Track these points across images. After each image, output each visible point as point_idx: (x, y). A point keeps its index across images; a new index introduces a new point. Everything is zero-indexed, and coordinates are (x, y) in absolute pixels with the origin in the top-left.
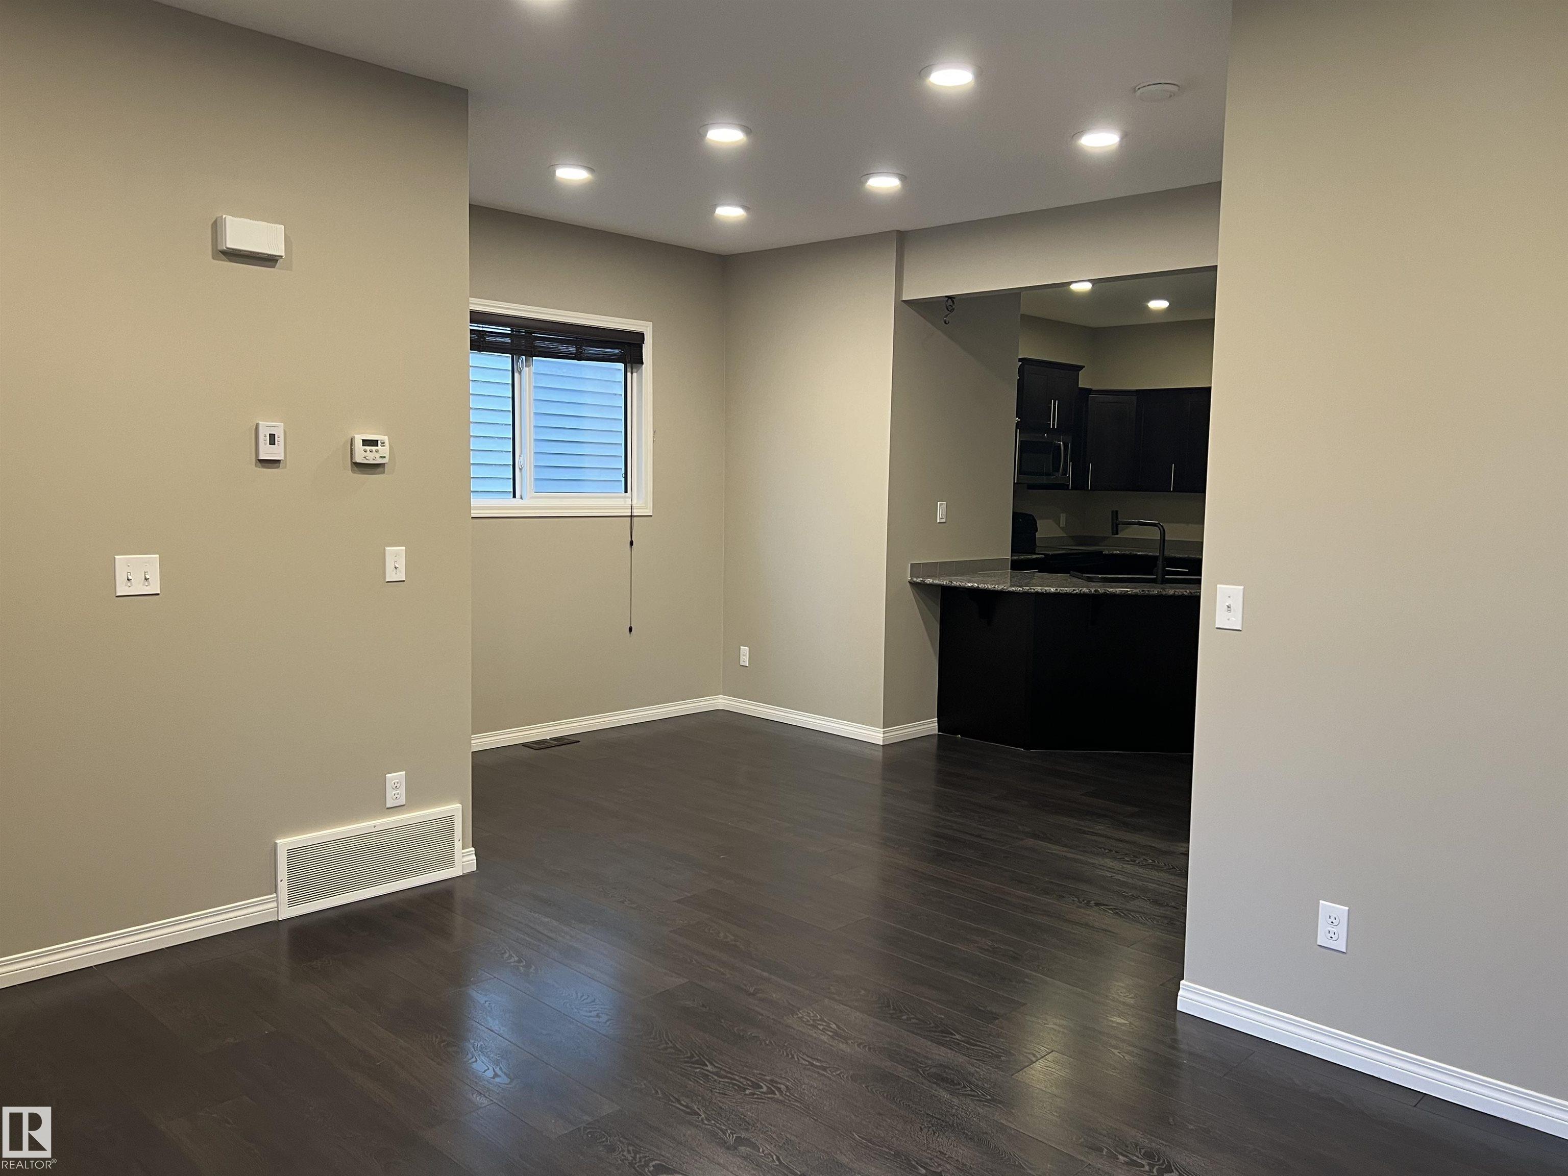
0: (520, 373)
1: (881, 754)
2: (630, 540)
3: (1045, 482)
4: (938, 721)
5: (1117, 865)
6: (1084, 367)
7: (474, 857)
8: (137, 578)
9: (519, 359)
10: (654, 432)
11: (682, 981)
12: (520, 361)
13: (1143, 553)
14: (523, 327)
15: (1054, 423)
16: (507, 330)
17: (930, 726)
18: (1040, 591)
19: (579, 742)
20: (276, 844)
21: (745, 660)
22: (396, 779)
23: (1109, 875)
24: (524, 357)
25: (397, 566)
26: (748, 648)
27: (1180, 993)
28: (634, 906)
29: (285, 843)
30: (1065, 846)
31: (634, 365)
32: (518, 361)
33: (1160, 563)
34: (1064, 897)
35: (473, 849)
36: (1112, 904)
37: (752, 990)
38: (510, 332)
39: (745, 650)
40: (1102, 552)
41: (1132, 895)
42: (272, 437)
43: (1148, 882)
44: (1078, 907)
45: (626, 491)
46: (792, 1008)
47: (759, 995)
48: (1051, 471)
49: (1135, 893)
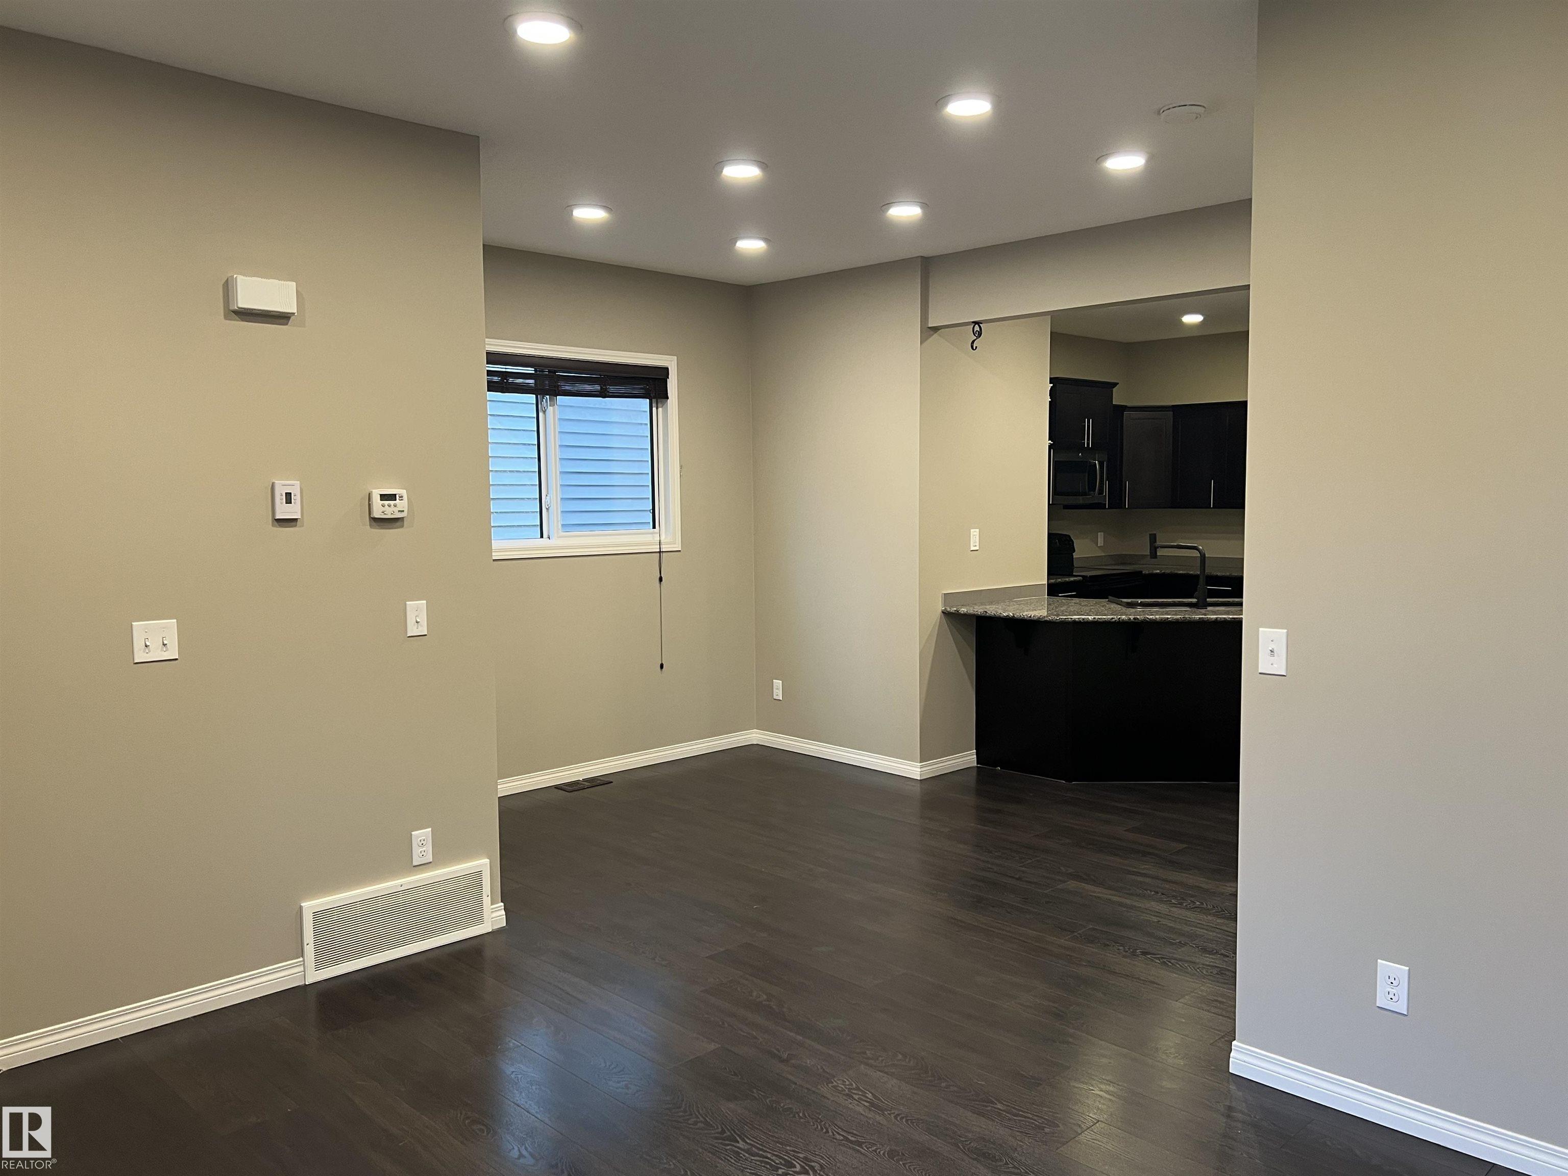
0: (544, 412)
1: (919, 789)
2: (659, 576)
3: (1081, 502)
4: (976, 752)
5: (1163, 908)
6: (1118, 383)
7: (503, 912)
8: (155, 643)
10: (681, 467)
11: (712, 1046)
12: (544, 400)
13: (1184, 572)
14: (547, 367)
15: (1088, 442)
16: (530, 370)
17: (969, 758)
18: (1077, 620)
19: (612, 782)
20: (301, 907)
21: (778, 694)
22: (422, 836)
23: (1155, 919)
24: (548, 397)
25: (418, 620)
26: (781, 682)
27: (1232, 1054)
28: (664, 963)
29: (310, 906)
30: (1110, 888)
31: (659, 400)
34: (1108, 945)
35: (502, 904)
36: (1160, 952)
38: (533, 372)
39: (778, 683)
40: (1142, 572)
41: (1180, 942)
42: (288, 496)
43: (1196, 927)
44: (1124, 957)
45: (654, 527)
46: (827, 1075)
47: (793, 1061)
48: (1087, 490)
49: (1183, 940)
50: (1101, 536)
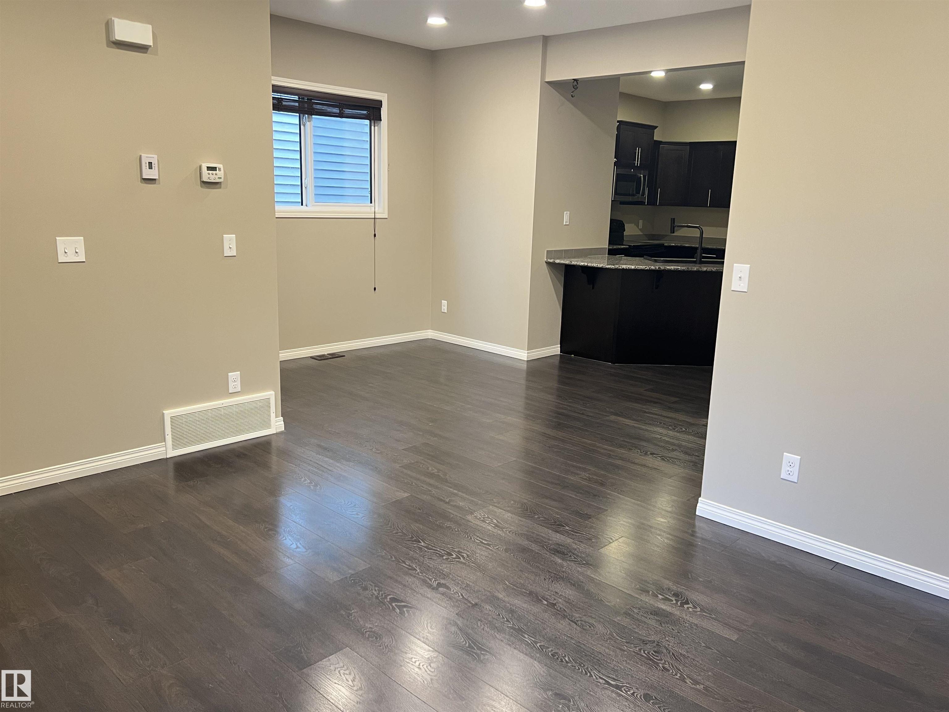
0: (304, 125)
1: (526, 366)
2: (374, 233)
3: (631, 200)
4: (560, 346)
5: (664, 431)
6: (658, 127)
7: (283, 423)
8: (70, 251)
9: (304, 116)
10: (389, 165)
11: (406, 495)
12: (304, 118)
13: (689, 245)
14: (306, 96)
15: (637, 163)
16: (296, 98)
17: (556, 349)
18: (625, 268)
19: (345, 356)
20: (163, 414)
21: (445, 309)
22: (234, 377)
23: (659, 437)
24: (307, 115)
25: (231, 247)
26: (446, 302)
27: (698, 505)
28: (378, 452)
29: (169, 413)
30: (634, 420)
31: (376, 121)
32: (303, 118)
33: (699, 251)
34: (632, 449)
35: (282, 418)
36: (661, 454)
37: (447, 500)
38: (298, 99)
39: (444, 303)
40: (664, 244)
41: (672, 449)
42: (150, 163)
43: (682, 441)
44: (640, 455)
45: (371, 203)
46: (471, 510)
47: (451, 503)
48: (635, 193)
49: (674, 447)
50: (641, 222)
